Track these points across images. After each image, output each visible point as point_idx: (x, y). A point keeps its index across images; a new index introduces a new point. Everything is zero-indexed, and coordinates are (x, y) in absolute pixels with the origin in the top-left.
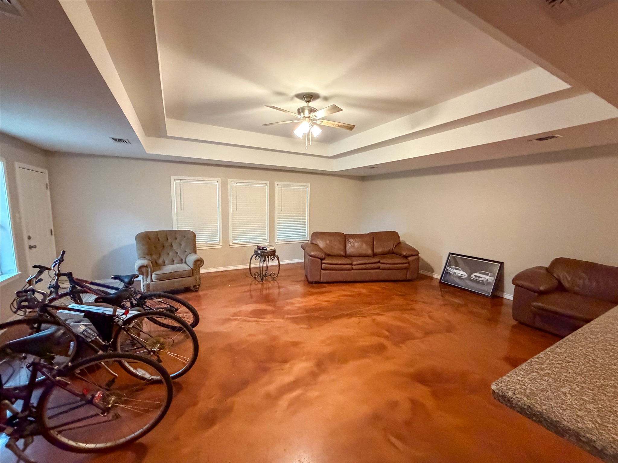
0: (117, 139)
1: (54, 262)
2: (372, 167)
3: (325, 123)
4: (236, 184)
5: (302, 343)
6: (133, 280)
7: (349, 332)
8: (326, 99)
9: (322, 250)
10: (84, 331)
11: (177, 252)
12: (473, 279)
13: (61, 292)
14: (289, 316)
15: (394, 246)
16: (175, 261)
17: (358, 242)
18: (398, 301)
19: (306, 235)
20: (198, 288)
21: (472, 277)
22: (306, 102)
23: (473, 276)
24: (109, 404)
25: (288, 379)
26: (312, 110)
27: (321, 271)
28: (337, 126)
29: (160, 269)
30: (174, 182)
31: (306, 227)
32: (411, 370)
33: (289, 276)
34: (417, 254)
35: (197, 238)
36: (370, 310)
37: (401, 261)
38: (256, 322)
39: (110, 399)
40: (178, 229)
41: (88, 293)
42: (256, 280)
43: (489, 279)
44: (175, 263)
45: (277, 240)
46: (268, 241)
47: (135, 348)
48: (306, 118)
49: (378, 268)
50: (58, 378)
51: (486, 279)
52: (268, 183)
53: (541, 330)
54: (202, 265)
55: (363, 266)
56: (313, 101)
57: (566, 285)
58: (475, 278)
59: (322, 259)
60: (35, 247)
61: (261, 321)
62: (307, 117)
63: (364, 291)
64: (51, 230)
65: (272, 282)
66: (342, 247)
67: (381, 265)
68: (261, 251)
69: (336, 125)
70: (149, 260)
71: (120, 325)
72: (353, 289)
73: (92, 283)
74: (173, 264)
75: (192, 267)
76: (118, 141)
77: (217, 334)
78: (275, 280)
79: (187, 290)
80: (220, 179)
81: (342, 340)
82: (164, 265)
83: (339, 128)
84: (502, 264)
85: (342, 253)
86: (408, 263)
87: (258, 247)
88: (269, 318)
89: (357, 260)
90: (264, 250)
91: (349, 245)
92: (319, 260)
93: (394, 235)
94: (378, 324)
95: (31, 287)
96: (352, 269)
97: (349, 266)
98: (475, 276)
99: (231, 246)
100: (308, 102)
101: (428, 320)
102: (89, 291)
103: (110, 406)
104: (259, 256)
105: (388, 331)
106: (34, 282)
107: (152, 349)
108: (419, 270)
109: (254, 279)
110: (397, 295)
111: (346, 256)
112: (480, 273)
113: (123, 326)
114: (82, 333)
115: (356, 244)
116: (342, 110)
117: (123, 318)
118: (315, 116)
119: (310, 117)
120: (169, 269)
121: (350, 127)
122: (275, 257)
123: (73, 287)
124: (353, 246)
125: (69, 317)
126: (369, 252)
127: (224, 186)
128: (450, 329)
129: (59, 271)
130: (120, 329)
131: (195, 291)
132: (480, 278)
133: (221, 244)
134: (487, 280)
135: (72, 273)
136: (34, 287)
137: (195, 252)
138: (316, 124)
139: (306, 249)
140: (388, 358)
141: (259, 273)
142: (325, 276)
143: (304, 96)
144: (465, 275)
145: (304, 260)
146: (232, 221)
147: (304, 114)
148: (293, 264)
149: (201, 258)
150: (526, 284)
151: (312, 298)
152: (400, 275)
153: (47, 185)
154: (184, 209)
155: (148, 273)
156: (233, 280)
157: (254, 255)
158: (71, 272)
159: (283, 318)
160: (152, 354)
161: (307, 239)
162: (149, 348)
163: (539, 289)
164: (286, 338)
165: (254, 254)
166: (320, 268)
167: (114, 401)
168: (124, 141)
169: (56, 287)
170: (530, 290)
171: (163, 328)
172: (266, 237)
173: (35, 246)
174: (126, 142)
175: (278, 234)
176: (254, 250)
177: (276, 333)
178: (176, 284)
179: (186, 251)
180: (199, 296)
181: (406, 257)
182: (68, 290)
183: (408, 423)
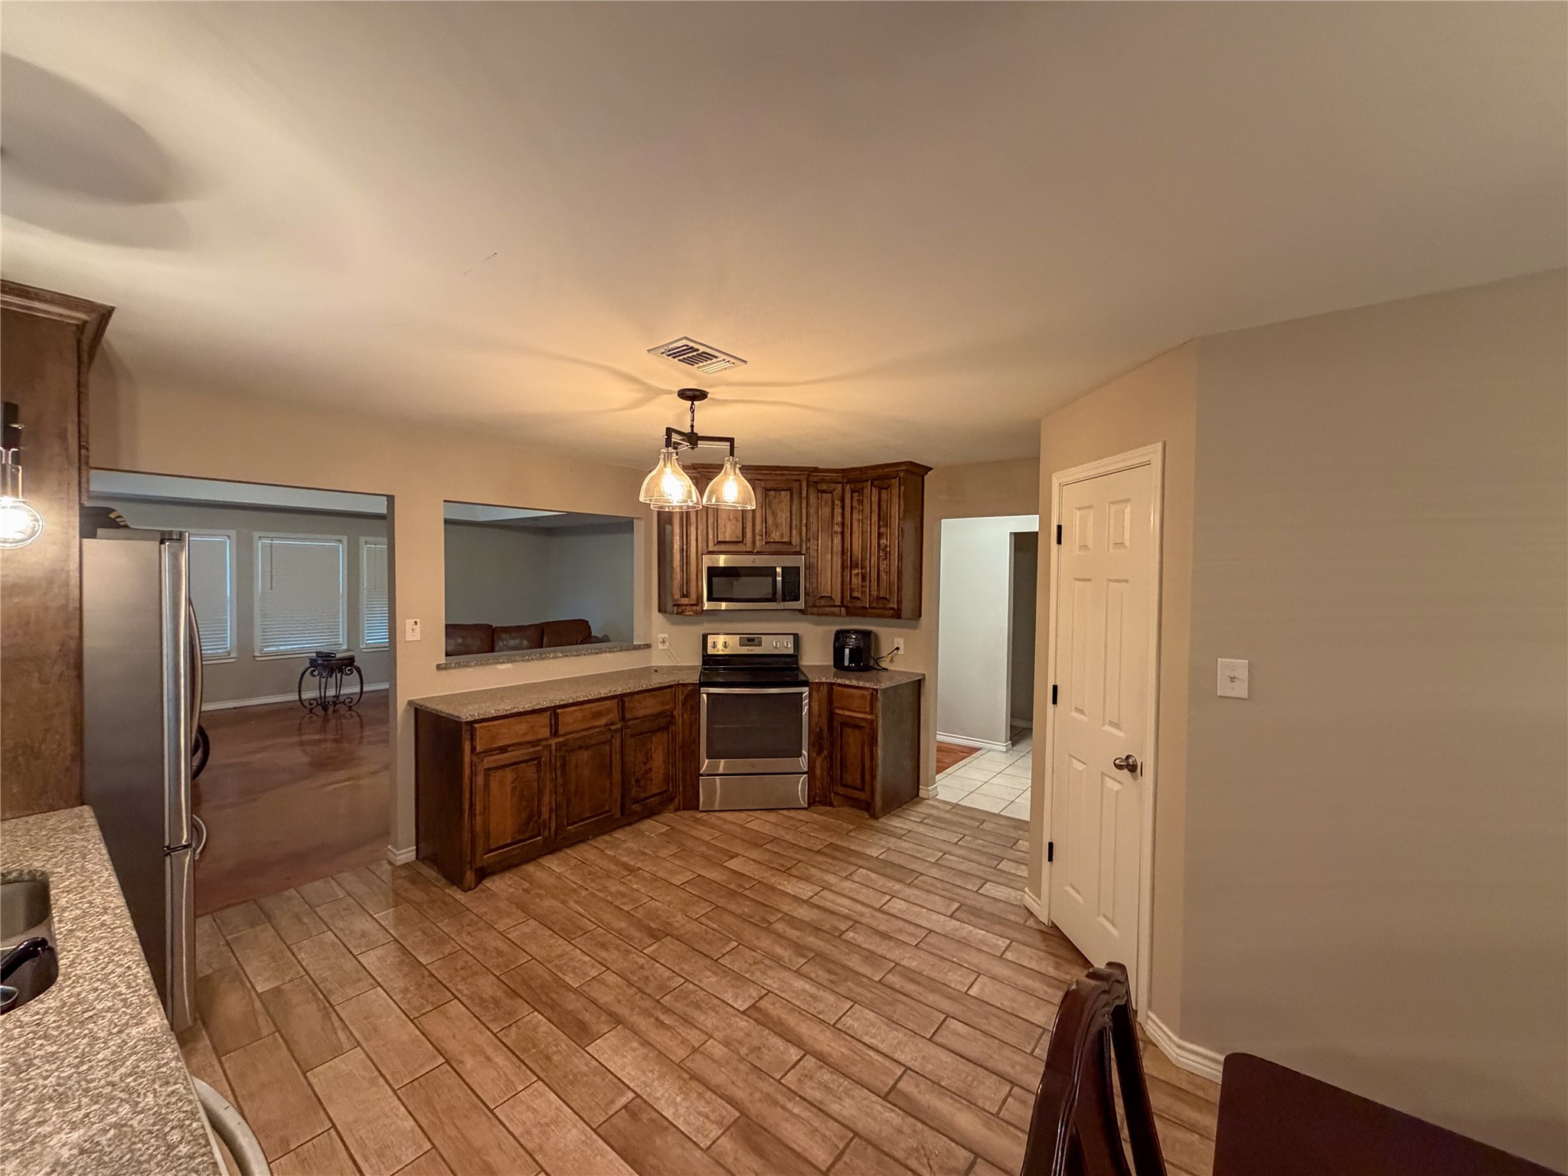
4: (272, 540)
17: (514, 638)
42: (313, 714)
45: (366, 644)
46: (343, 643)
52: (345, 539)
65: (347, 715)
66: (486, 648)
68: (325, 659)
78: (355, 711)
80: (234, 532)
87: (317, 653)
90: (332, 657)
91: (500, 644)
93: (579, 626)
99: (258, 660)
104: (320, 668)
109: (307, 712)
115: (511, 642)
122: (354, 669)
124: (507, 646)
127: (244, 545)
133: (232, 655)
146: (262, 612)
157: (309, 669)
165: (309, 666)
172: (340, 636)
175: (367, 633)
176: (310, 660)
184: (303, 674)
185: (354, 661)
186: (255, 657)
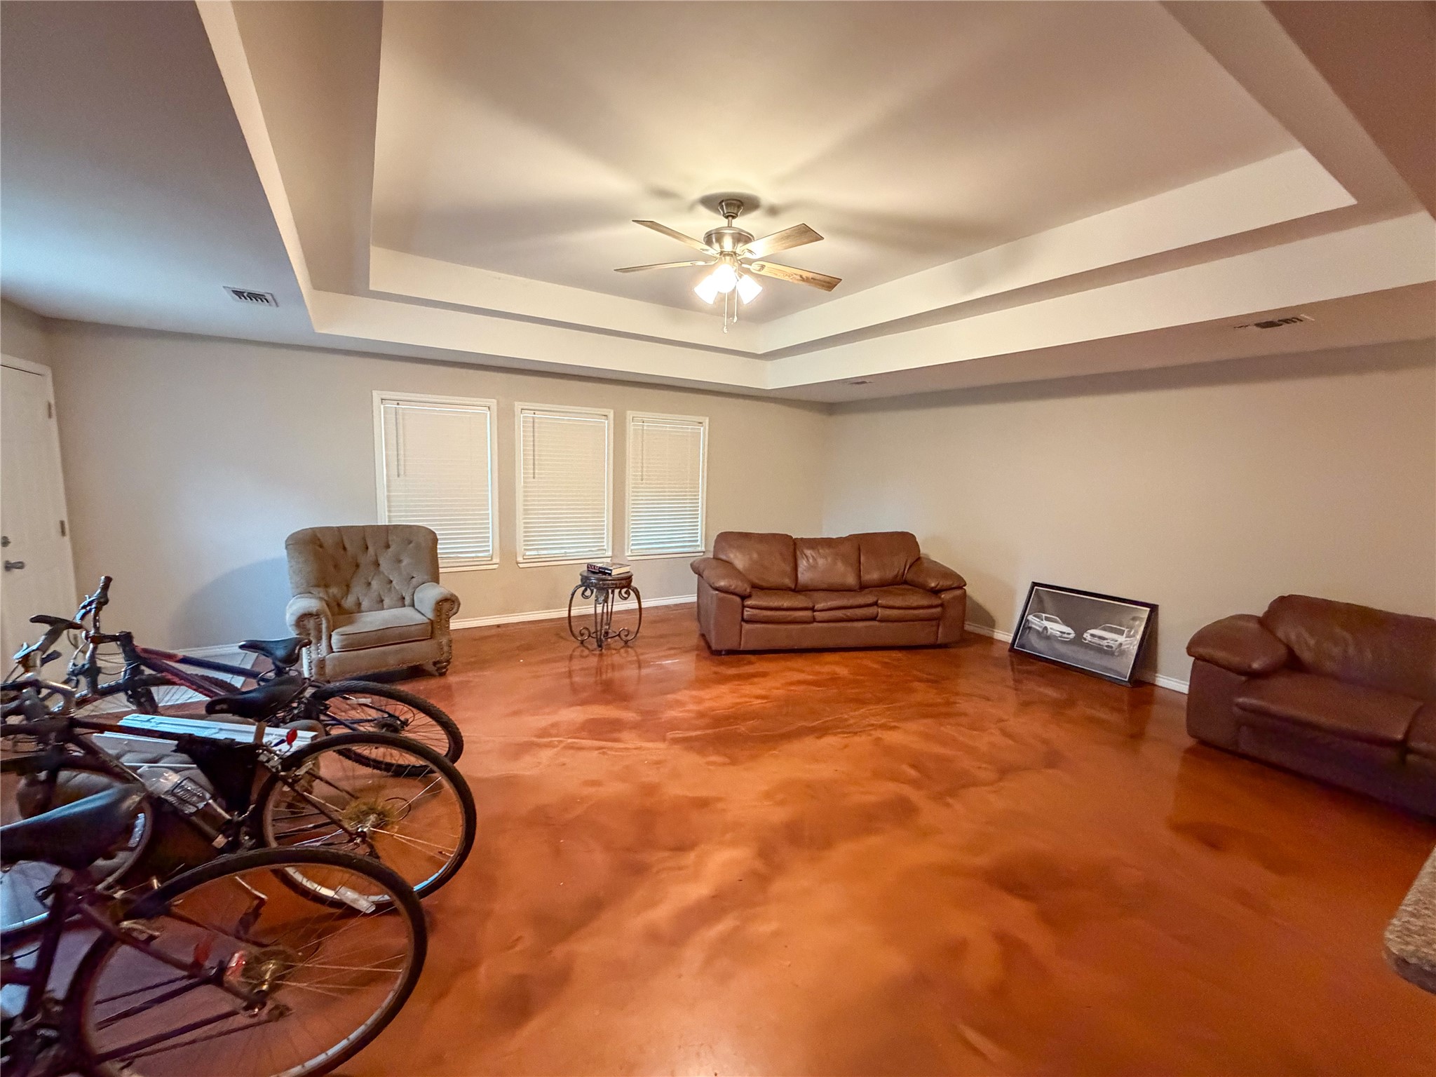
0: (244, 292)
1: (82, 605)
2: (860, 382)
3: (770, 270)
4: (534, 413)
5: (719, 799)
6: (296, 651)
7: (824, 771)
8: (773, 211)
9: (744, 575)
10: (178, 786)
11: (392, 579)
12: (1087, 642)
13: (103, 682)
14: (679, 734)
15: (907, 567)
16: (387, 602)
17: (825, 557)
18: (923, 694)
19: (699, 538)
20: (445, 667)
21: (1085, 639)
22: (727, 217)
23: (1087, 636)
24: (263, 983)
25: (698, 891)
26: (743, 238)
27: (741, 626)
28: (799, 278)
29: (351, 622)
30: (382, 406)
31: (699, 520)
32: (982, 861)
33: (661, 636)
34: (961, 584)
35: (441, 544)
36: (864, 717)
37: (925, 602)
38: (601, 751)
39: (264, 968)
40: (389, 521)
41: (174, 684)
42: (584, 646)
43: (1124, 643)
44: (385, 607)
45: (632, 550)
46: (610, 554)
47: (311, 825)
48: (725, 255)
49: (874, 619)
50: (125, 924)
51: (1117, 643)
52: (611, 414)
53: (1253, 759)
54: (454, 610)
55: (839, 614)
56: (742, 214)
57: (1306, 656)
58: (1093, 641)
59: (744, 598)
60: (20, 565)
61: (611, 749)
62: (728, 255)
63: (842, 671)
64: (62, 523)
65: (622, 651)
66: (788, 569)
67: (879, 610)
68: (597, 576)
69: (795, 276)
70: (321, 599)
71: (274, 770)
72: (817, 668)
73: (185, 661)
74: (383, 609)
75: (430, 615)
76: (246, 299)
77: (509, 783)
78: (631, 648)
79: (416, 672)
80: (495, 401)
81: (810, 788)
82: (360, 611)
83: (801, 283)
84: (1154, 608)
85: (788, 582)
86: (942, 605)
87: (588, 567)
88: (630, 740)
89: (825, 601)
90: (605, 574)
91: (803, 564)
92: (738, 599)
93: (905, 541)
94: (889, 751)
95: (29, 674)
96: (814, 620)
97: (808, 614)
98: (1093, 635)
99: (521, 565)
100: (730, 218)
101: (998, 739)
102: (176, 680)
103: (265, 987)
104: (592, 588)
105: (913, 766)
106: (38, 662)
107: (358, 829)
108: (966, 623)
109: (578, 644)
110: (920, 680)
111: (798, 589)
112: (1104, 629)
113: (282, 773)
114: (171, 792)
115: (821, 562)
116: (822, 238)
117: (280, 750)
118: (750, 251)
119: (735, 253)
120: (372, 621)
121: (829, 283)
122: (631, 592)
123: (135, 671)
124: (813, 567)
125: (127, 748)
126: (851, 580)
127: (505, 419)
128: (1052, 759)
129: (97, 629)
130: (274, 778)
131: (437, 674)
132: (1106, 641)
133: (495, 560)
134: (1121, 644)
135: (134, 634)
136: (39, 673)
137: (435, 578)
138: (748, 271)
139: (706, 574)
140: (925, 834)
141: (593, 630)
142: (753, 635)
143: (723, 201)
144: (1069, 634)
145: (696, 598)
146: (524, 505)
147: (721, 247)
148: (667, 607)
149: (452, 595)
150: (1220, 655)
151: (723, 689)
152: (922, 634)
153: (50, 406)
154: (405, 473)
155: (320, 631)
156: (528, 648)
157: (581, 586)
158: (128, 631)
159: (664, 740)
160: (358, 840)
161: (699, 549)
162: (350, 826)
163: (1250, 666)
164: (675, 790)
165: (580, 583)
166: (740, 618)
167: (274, 972)
168: (261, 297)
169: (92, 672)
170: (1228, 668)
171: (368, 771)
172: (605, 544)
173: (20, 562)
174: (268, 302)
175: (633, 536)
176: (581, 575)
177: (651, 776)
178: (392, 658)
179: (414, 576)
180: (448, 688)
181: (936, 592)
182: (121, 678)
183: (999, 992)
184: (573, 595)
185: (631, 581)
186: (517, 563)
